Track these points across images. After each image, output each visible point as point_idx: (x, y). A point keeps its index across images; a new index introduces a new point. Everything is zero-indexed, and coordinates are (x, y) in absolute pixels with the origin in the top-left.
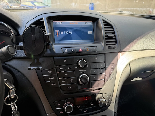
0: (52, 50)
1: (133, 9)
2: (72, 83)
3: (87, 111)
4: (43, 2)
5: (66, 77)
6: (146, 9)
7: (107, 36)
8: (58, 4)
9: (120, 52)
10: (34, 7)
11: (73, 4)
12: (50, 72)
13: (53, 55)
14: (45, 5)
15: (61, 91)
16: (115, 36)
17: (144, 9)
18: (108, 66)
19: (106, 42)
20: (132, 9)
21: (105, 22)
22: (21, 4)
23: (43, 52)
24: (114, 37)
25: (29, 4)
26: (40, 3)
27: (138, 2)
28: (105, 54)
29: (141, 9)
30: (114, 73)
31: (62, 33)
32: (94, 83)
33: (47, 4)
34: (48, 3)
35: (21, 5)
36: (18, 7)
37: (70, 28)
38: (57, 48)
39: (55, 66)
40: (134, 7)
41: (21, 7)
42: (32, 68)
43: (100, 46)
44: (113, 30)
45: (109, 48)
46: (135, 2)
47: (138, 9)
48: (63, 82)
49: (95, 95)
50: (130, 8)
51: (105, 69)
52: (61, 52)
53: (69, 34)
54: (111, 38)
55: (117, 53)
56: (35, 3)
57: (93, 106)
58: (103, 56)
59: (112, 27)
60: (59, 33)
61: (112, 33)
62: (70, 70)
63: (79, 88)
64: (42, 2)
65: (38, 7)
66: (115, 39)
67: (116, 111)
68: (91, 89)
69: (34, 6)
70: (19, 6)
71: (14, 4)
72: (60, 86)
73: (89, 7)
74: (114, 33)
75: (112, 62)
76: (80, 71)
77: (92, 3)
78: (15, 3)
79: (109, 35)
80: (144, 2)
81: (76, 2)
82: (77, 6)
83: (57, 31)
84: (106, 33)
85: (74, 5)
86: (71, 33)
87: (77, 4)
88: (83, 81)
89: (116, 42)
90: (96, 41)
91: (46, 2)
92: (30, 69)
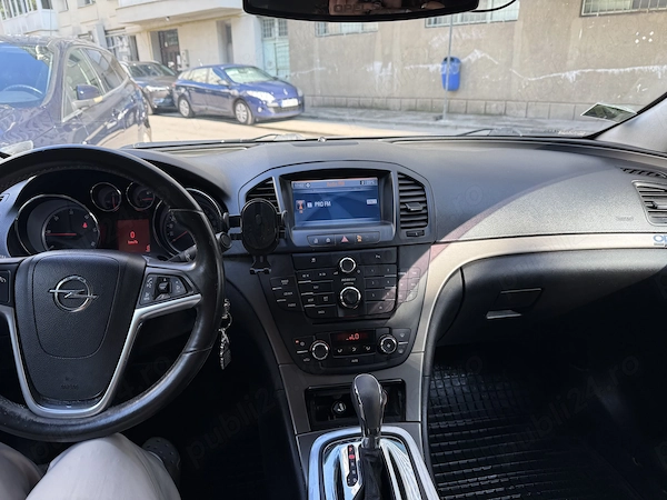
0: (288, 240)
1: (633, 71)
2: (326, 303)
3: (356, 360)
4: (260, 67)
5: (315, 291)
7: (405, 210)
8: (318, 69)
9: (435, 243)
10: (227, 87)
11: (378, 65)
12: (285, 282)
13: (293, 250)
14: (266, 75)
15: (306, 318)
16: (426, 208)
18: (406, 271)
19: (402, 222)
20: (628, 69)
21: (404, 178)
22: (180, 78)
23: (275, 243)
24: (424, 211)
25: (207, 76)
27: (650, 40)
28: (397, 247)
29: (665, 68)
30: (418, 287)
31: (310, 205)
32: (371, 305)
33: (273, 74)
35: (177, 83)
36: (168, 88)
37: (328, 195)
38: (299, 236)
39: (294, 271)
41: (178, 87)
42: (256, 271)
43: (387, 232)
44: (424, 196)
45: (409, 235)
46: (637, 41)
47: (654, 68)
48: (309, 300)
49: (374, 331)
50: (617, 67)
51: (398, 278)
52: (307, 244)
53: (325, 207)
54: (417, 213)
55: (428, 245)
56: (230, 73)
57: (369, 352)
58: (394, 250)
59: (422, 189)
60: (304, 206)
61: (420, 202)
62: (323, 278)
63: (341, 314)
64: (255, 65)
65: (241, 85)
66: (426, 214)
70: (170, 85)
71: (152, 78)
72: (304, 308)
73: (440, 73)
74: (425, 202)
76: (343, 280)
77: (452, 59)
79: (409, 207)
82: (393, 70)
83: (300, 202)
84: (401, 203)
85: (381, 70)
86: (328, 204)
87: (390, 65)
88: (348, 299)
89: (426, 221)
91: (270, 64)
92: (252, 273)
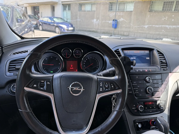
1: (162, 26)
2: (142, 92)
3: (151, 111)
5: (138, 88)
6: (176, 26)
7: (161, 61)
8: (78, 20)
9: (170, 72)
11: (95, 20)
14: (64, 20)
15: (135, 97)
16: (166, 61)
17: (174, 26)
18: (164, 82)
19: (162, 66)
20: (160, 26)
25: (48, 20)
26: (60, 19)
27: (166, 19)
28: (161, 73)
29: (170, 26)
30: (167, 87)
32: (156, 93)
34: (67, 19)
35: (39, 21)
36: (36, 22)
37: (135, 55)
39: (130, 81)
40: (162, 25)
44: (164, 57)
45: (164, 70)
46: (163, 19)
47: (167, 26)
48: (136, 91)
49: (156, 101)
50: (158, 25)
51: (162, 84)
54: (164, 63)
55: (168, 73)
56: (54, 19)
57: (155, 108)
58: (160, 75)
59: (163, 55)
61: (164, 59)
62: (140, 83)
64: (61, 17)
65: (57, 23)
66: (166, 63)
67: (169, 115)
68: (153, 97)
69: (53, 22)
72: (135, 93)
73: (112, 24)
74: (165, 59)
75: (166, 80)
76: (147, 84)
77: (116, 20)
78: (32, 18)
79: (162, 61)
80: (174, 19)
81: (97, 19)
82: (99, 22)
84: (160, 59)
85: (96, 22)
86: (135, 58)
87: (98, 20)
88: (150, 91)
89: (167, 65)
90: (152, 64)
91: (65, 17)
